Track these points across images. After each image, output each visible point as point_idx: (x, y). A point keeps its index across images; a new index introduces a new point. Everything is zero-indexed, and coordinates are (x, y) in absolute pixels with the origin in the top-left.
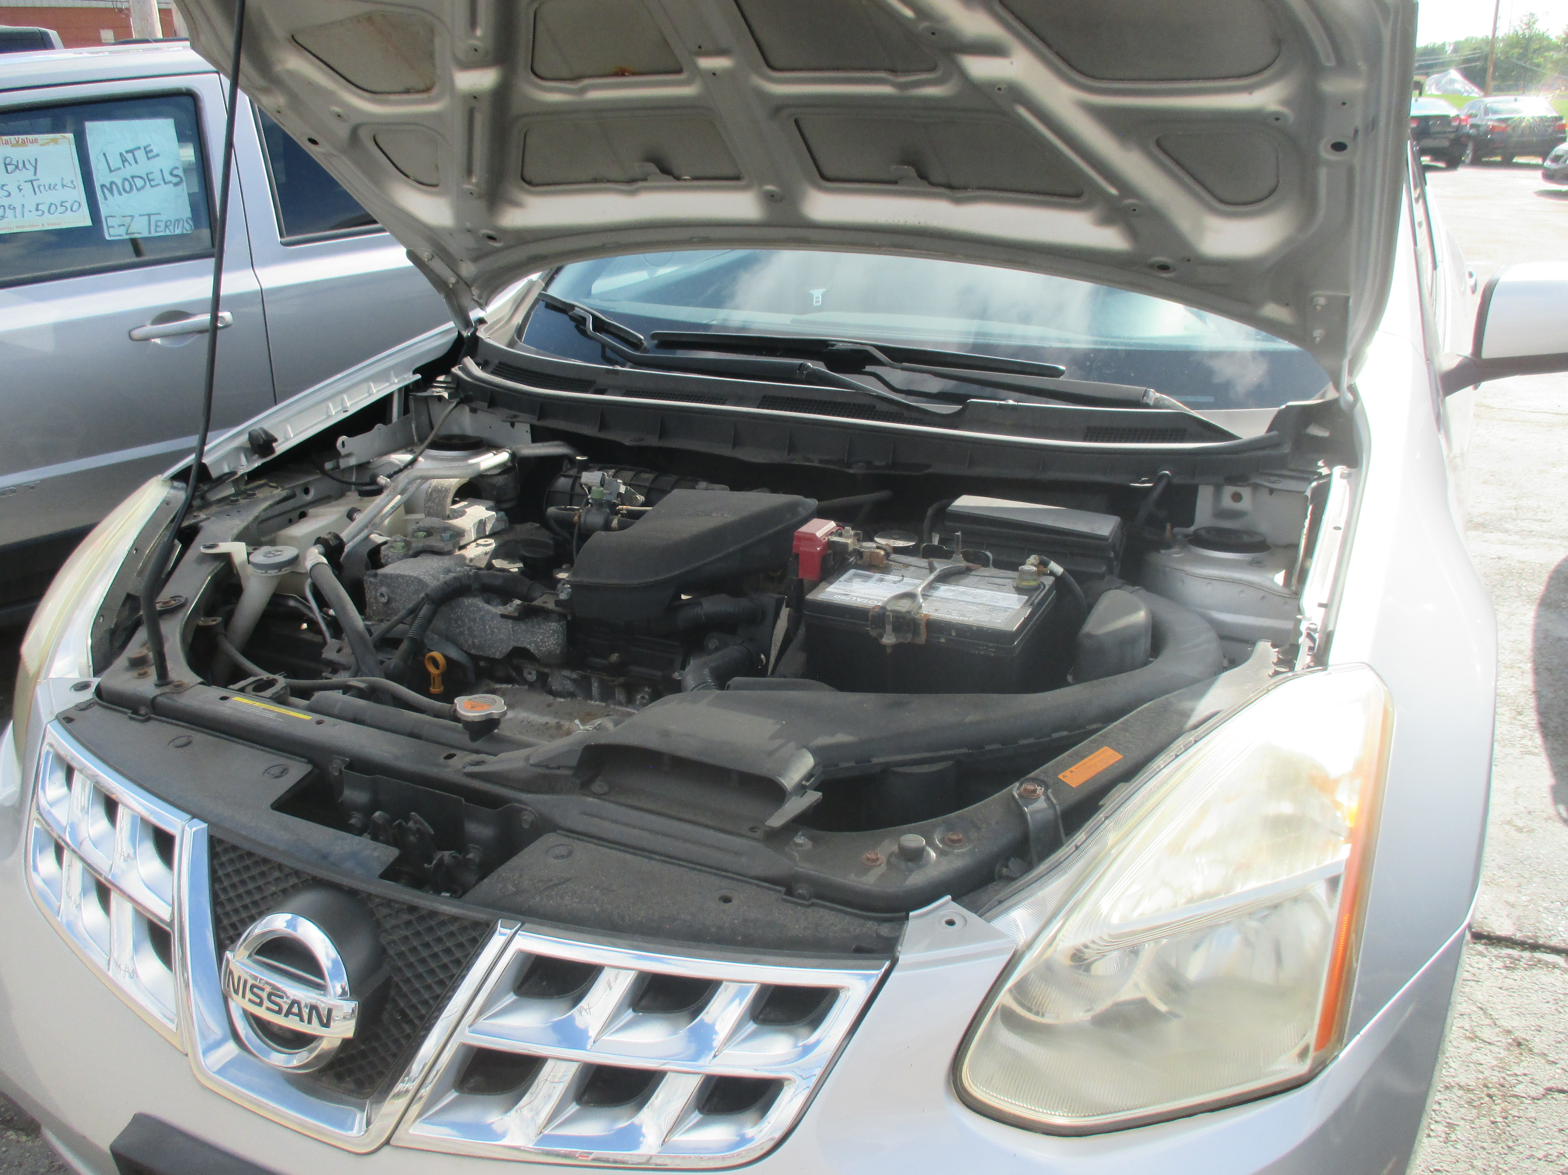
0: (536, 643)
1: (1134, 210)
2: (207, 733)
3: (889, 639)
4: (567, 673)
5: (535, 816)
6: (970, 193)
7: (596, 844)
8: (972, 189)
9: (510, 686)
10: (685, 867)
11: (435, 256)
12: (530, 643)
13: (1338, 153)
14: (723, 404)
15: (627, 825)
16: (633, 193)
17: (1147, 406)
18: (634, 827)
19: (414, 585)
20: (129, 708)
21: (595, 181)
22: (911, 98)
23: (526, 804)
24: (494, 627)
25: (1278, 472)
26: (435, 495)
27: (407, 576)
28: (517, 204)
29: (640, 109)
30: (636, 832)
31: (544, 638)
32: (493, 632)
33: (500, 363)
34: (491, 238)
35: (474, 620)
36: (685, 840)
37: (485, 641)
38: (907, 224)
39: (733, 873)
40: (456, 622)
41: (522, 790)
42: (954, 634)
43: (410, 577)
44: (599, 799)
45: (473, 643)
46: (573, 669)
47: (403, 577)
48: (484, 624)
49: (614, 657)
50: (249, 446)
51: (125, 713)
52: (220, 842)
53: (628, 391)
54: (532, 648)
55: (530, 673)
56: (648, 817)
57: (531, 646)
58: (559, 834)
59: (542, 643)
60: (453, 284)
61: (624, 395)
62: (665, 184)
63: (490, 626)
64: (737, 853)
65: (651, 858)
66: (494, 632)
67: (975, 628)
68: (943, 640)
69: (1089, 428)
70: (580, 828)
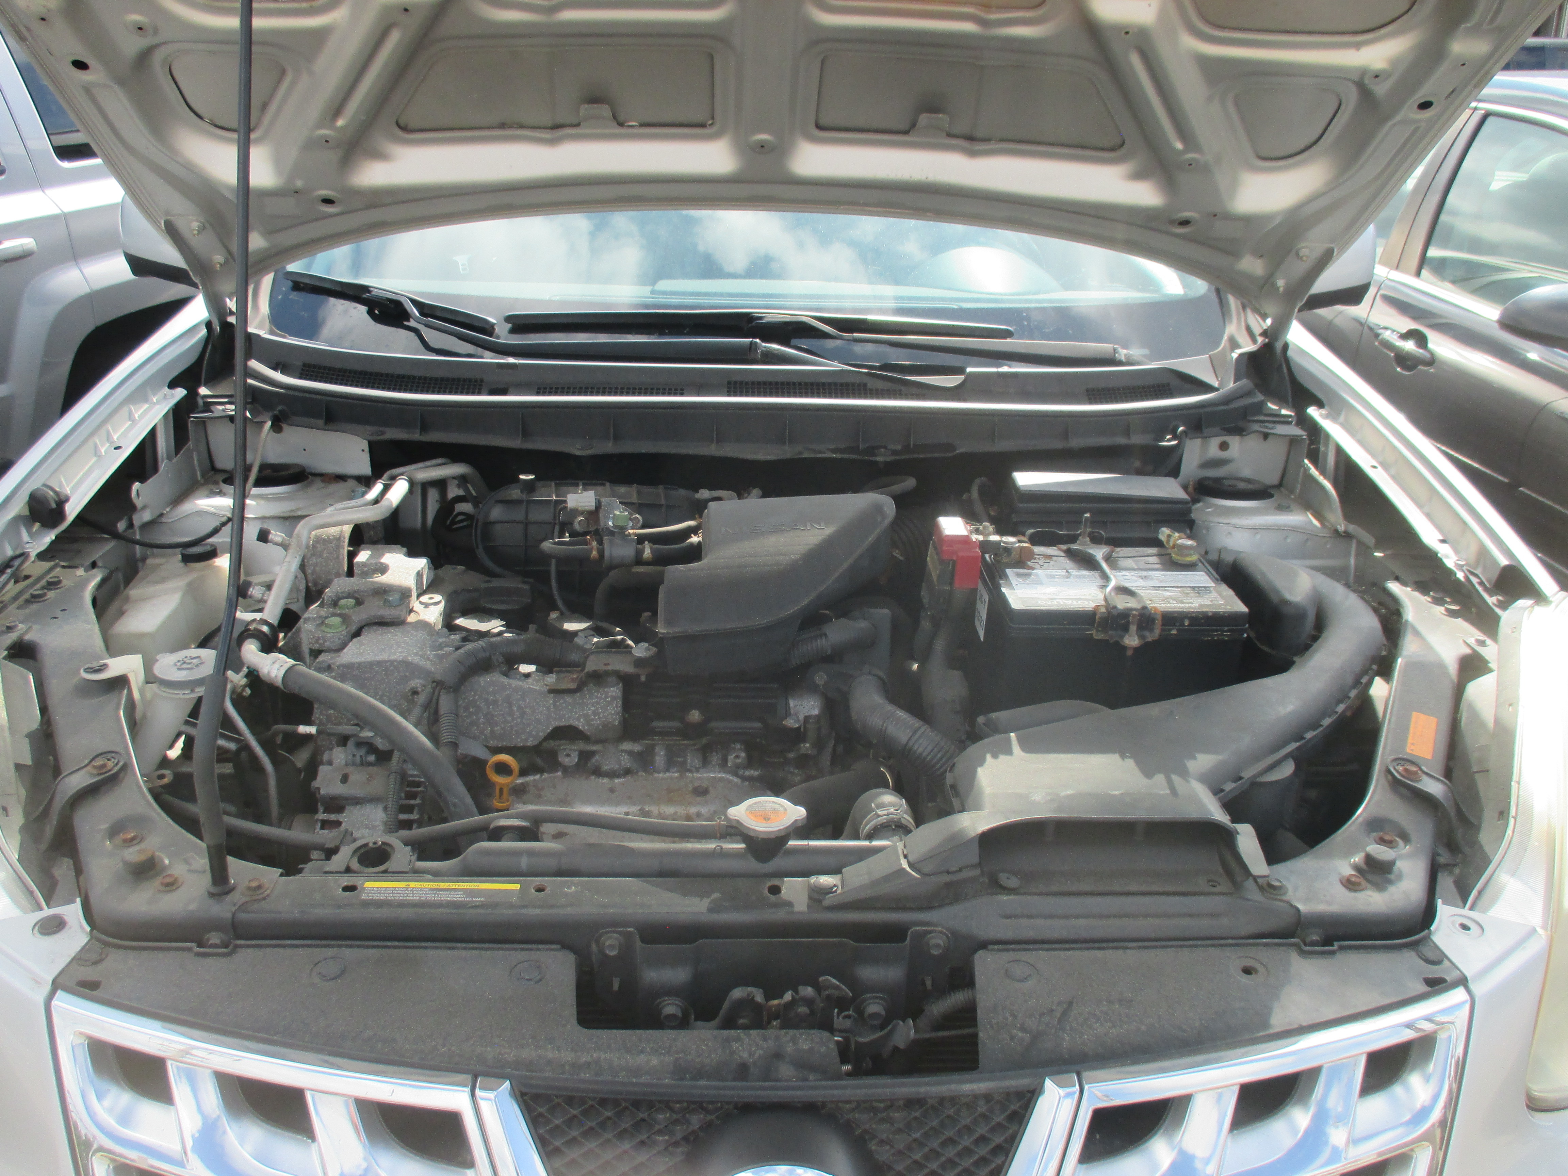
0: (586, 716)
1: (1190, 165)
2: (359, 946)
3: (1132, 641)
4: (627, 746)
5: (947, 936)
6: (993, 146)
7: (1048, 950)
8: (996, 141)
9: (538, 777)
10: (1171, 947)
11: (207, 225)
12: (578, 719)
13: (1425, 111)
14: (682, 394)
15: (1066, 917)
16: (552, 142)
17: (1120, 363)
18: (1077, 917)
19: (399, 672)
20: (192, 941)
21: (503, 126)
22: (993, 38)
23: (936, 925)
24: (526, 707)
25: (1256, 418)
26: (320, 547)
27: (386, 662)
28: (379, 155)
29: (573, 35)
30: (1082, 922)
31: (597, 709)
32: (523, 714)
33: (304, 365)
34: (328, 201)
35: (495, 702)
36: (1146, 916)
37: (512, 727)
38: (913, 179)
39: (1232, 938)
40: (466, 709)
41: (920, 909)
42: (1186, 623)
43: (392, 662)
44: (1017, 894)
45: (492, 732)
46: (635, 739)
47: (379, 663)
48: (510, 705)
49: (695, 716)
50: (28, 513)
51: (189, 949)
52: (537, 1097)
53: (539, 388)
54: (581, 724)
55: (568, 755)
56: (1090, 901)
57: (579, 721)
58: (992, 950)
59: (595, 716)
60: (221, 265)
61: (538, 393)
62: (607, 131)
63: (519, 707)
64: (1213, 915)
65: (1126, 948)
66: (525, 713)
67: (1210, 614)
68: (1174, 632)
69: (1087, 390)
70: (1009, 935)
